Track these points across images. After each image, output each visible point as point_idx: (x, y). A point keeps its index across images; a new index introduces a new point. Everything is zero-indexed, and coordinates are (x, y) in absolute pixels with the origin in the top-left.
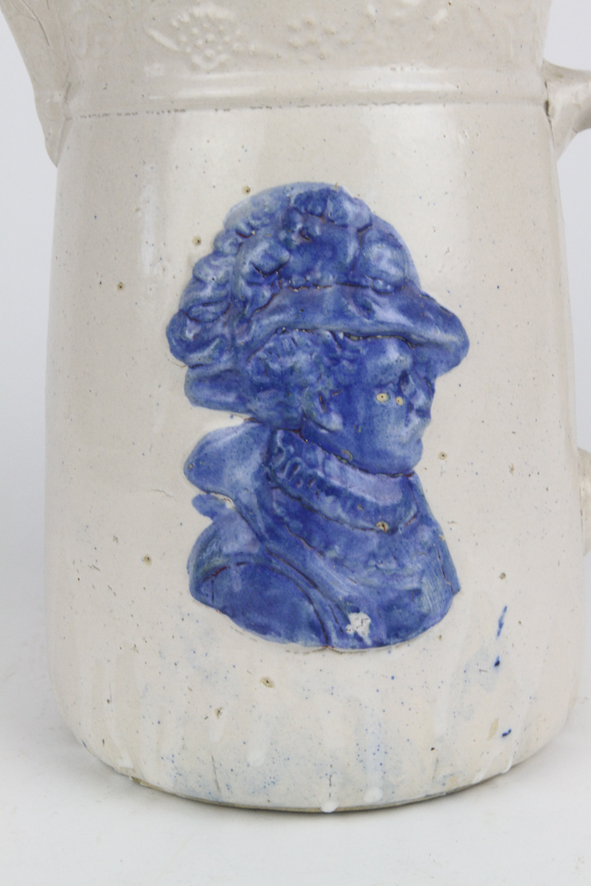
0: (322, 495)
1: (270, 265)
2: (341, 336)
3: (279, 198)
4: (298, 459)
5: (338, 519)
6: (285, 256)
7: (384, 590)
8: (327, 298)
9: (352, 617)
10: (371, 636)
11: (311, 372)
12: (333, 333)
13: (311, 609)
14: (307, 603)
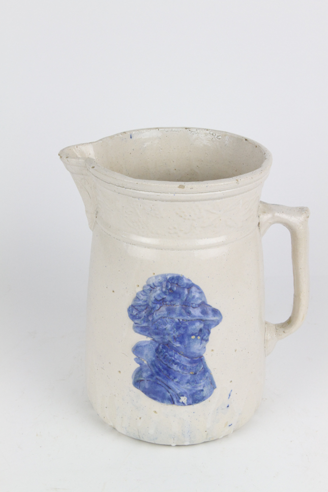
0: (173, 365)
1: (159, 299)
2: (181, 320)
3: (164, 278)
4: (167, 354)
5: (178, 371)
6: (165, 296)
7: (192, 390)
8: (177, 309)
9: (181, 398)
10: (187, 403)
11: (171, 330)
12: (179, 320)
13: (169, 394)
14: (168, 393)
